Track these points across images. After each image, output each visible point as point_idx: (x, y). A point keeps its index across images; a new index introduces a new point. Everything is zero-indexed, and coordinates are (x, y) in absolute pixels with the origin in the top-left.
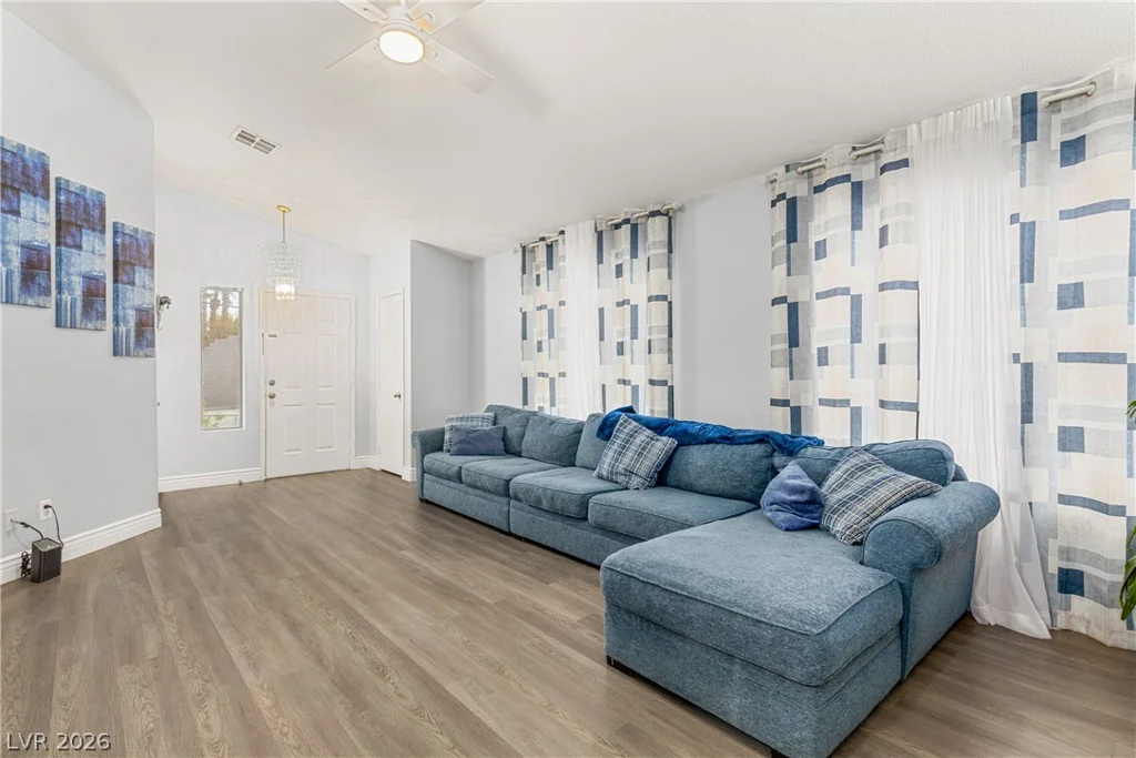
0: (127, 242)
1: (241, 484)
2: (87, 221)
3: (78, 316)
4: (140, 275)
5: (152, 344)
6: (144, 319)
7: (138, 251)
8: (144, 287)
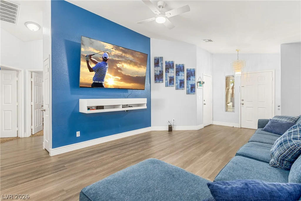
0: (189, 72)
1: (233, 127)
2: (180, 70)
3: (179, 87)
4: (192, 78)
5: (195, 91)
6: (193, 86)
7: (191, 73)
8: (193, 80)
